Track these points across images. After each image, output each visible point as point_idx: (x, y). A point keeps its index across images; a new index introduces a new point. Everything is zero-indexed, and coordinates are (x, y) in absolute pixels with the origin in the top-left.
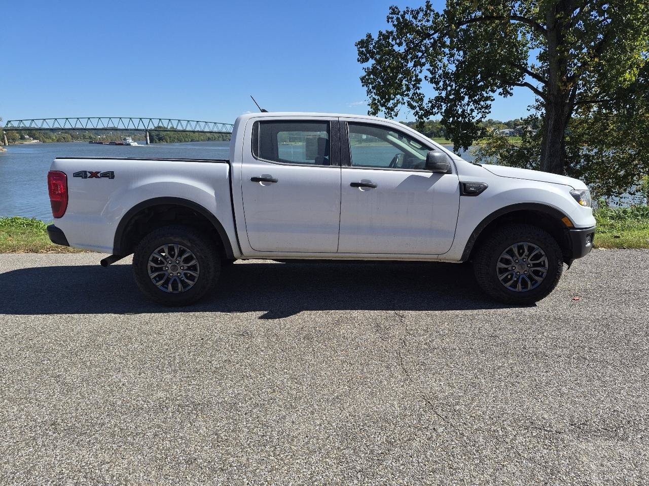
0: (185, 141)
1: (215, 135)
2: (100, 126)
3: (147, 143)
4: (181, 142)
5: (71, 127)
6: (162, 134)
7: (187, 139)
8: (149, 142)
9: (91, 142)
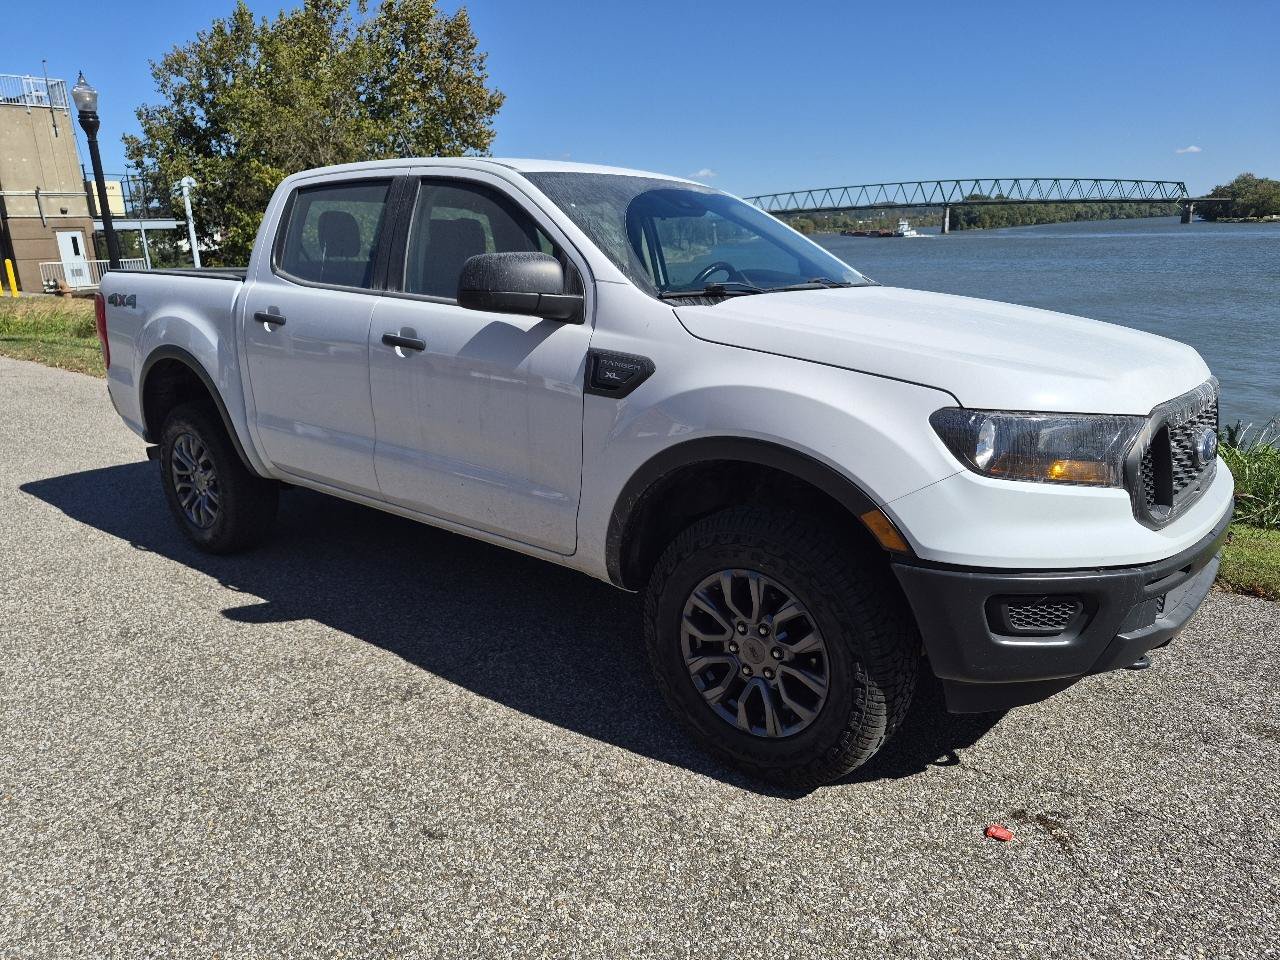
0: (1024, 223)
1: (1095, 207)
2: (863, 202)
3: (943, 231)
4: (1013, 225)
5: (832, 206)
6: (978, 210)
7: (1027, 219)
8: (946, 228)
9: (843, 233)
